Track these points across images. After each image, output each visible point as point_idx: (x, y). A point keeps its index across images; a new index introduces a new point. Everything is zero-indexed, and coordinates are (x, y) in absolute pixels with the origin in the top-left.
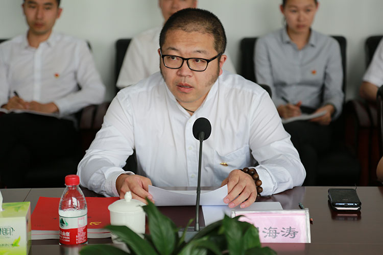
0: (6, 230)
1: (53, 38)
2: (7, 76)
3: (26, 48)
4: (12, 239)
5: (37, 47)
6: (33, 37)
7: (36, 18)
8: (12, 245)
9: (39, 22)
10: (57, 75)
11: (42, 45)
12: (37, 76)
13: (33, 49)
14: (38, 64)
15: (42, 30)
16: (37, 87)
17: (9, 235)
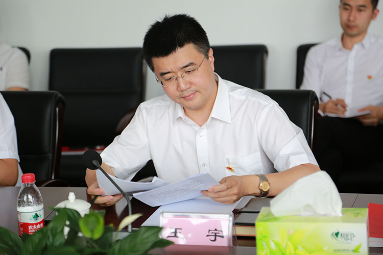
0: (347, 235)
1: (368, 40)
2: (320, 77)
3: (340, 50)
4: (353, 244)
5: (350, 49)
6: (348, 40)
7: (349, 20)
8: (353, 251)
9: (352, 24)
10: (370, 77)
11: (357, 47)
12: (350, 78)
13: (347, 51)
14: (351, 66)
15: (354, 31)
16: (349, 89)
17: (349, 241)
